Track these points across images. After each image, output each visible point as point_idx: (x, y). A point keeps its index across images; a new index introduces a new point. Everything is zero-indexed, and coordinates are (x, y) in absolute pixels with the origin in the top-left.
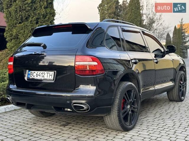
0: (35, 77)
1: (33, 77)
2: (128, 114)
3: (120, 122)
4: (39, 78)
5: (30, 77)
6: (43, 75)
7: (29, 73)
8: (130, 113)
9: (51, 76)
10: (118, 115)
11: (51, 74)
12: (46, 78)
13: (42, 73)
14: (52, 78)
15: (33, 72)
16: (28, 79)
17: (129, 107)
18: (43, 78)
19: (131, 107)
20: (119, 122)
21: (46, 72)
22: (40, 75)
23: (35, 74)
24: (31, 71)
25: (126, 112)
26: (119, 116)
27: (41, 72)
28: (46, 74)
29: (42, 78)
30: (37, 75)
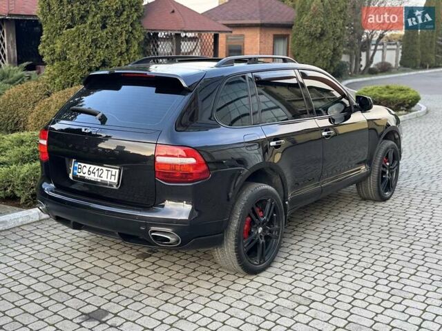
0: (86, 176)
1: (81, 174)
2: (257, 243)
3: (240, 260)
4: (92, 177)
5: (78, 174)
6: (100, 172)
7: (76, 165)
8: (262, 241)
9: (113, 177)
10: (236, 249)
11: (113, 173)
12: (104, 179)
13: (98, 169)
14: (114, 180)
15: (83, 165)
16: (75, 177)
17: (260, 230)
18: (99, 180)
19: (264, 230)
20: (238, 261)
21: (104, 169)
22: (94, 173)
23: (86, 170)
24: (79, 163)
25: (252, 240)
26: (238, 251)
27: (97, 167)
28: (105, 172)
29: (99, 178)
30: (89, 171)
